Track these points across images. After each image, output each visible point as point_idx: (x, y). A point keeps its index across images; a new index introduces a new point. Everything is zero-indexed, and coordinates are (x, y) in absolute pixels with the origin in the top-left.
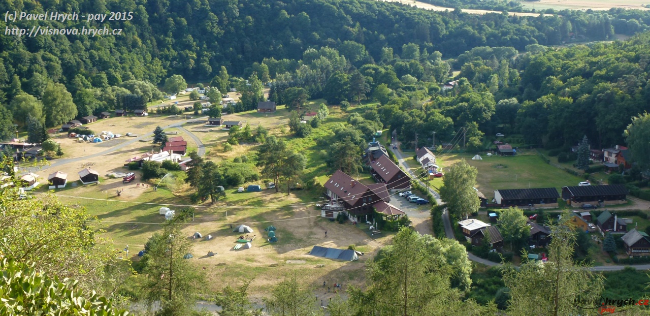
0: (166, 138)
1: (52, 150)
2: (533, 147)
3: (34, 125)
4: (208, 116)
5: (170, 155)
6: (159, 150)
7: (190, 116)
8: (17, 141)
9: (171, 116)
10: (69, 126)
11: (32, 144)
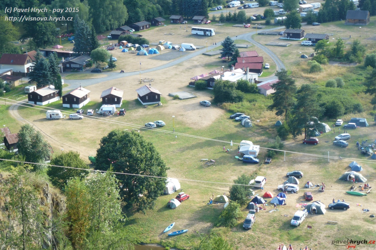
0: (237, 52)
1: (103, 61)
3: (83, 29)
4: (284, 27)
5: (246, 74)
6: (230, 67)
7: (260, 26)
8: (61, 49)
9: (237, 25)
10: (119, 33)
11: (79, 52)
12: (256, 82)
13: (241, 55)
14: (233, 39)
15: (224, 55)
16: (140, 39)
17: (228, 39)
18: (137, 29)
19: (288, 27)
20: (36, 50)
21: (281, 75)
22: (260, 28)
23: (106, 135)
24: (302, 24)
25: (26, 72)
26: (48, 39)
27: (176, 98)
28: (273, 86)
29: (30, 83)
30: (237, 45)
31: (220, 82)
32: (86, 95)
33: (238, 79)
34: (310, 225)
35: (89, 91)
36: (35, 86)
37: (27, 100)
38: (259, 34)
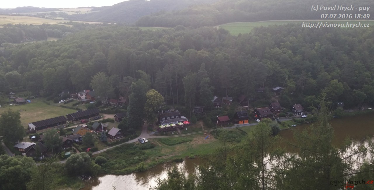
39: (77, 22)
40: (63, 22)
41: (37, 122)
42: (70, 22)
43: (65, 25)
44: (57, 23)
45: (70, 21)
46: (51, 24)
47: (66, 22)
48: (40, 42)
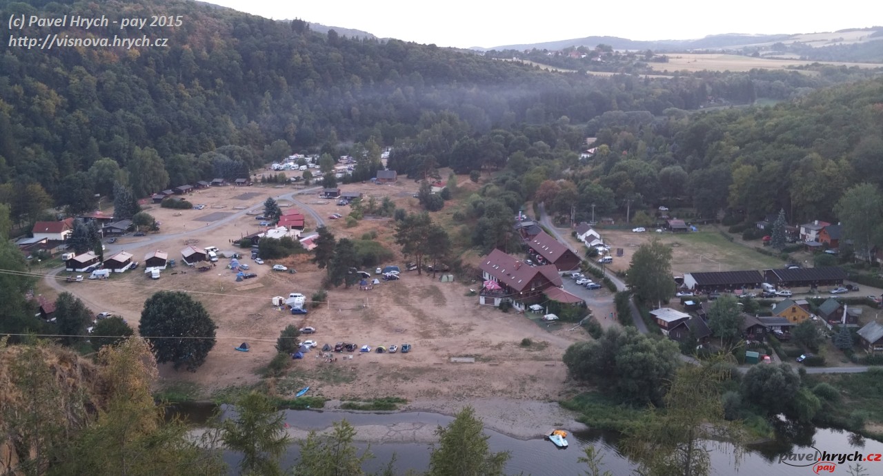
0: (279, 210)
1: (146, 224)
2: (708, 223)
3: (123, 195)
4: (322, 187)
5: (288, 231)
6: (273, 225)
7: (300, 187)
8: (100, 215)
9: (278, 186)
10: (161, 197)
11: (120, 217)
12: (299, 238)
13: (283, 213)
14: (275, 199)
15: (266, 214)
16: (183, 202)
17: (270, 199)
18: (180, 192)
19: (325, 187)
20: (73, 217)
21: (322, 231)
22: (300, 189)
23: (150, 297)
24: (338, 184)
25: (63, 239)
26: (86, 206)
27: (222, 256)
28: (314, 241)
29: (68, 250)
30: (279, 205)
31: (264, 239)
32: (129, 259)
33: (281, 236)
34: (354, 367)
35: (132, 255)
36: (74, 254)
37: (65, 267)
38: (299, 194)
39: (831, 63)
40: (796, 64)
41: (702, 273)
42: (813, 64)
43: (799, 71)
44: (783, 66)
45: (814, 62)
46: (770, 69)
47: (804, 63)
48: (738, 108)
